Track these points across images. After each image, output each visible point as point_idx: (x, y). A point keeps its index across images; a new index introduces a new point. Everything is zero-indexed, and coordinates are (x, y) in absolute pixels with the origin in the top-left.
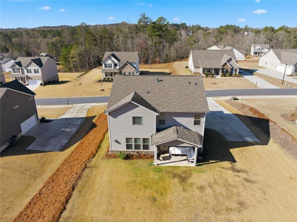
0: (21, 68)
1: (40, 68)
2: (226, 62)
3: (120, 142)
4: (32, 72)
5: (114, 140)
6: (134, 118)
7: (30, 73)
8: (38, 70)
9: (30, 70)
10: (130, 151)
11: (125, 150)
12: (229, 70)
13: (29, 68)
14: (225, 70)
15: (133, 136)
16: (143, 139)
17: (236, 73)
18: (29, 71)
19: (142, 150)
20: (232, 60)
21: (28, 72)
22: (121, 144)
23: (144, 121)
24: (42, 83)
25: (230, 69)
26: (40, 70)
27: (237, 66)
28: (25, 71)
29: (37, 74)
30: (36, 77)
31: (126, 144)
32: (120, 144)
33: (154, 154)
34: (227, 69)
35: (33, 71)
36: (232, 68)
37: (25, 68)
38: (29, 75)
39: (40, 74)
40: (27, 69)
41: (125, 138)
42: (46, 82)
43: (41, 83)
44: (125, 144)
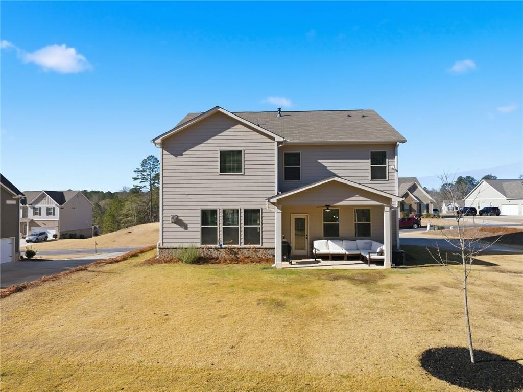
0: (24, 207)
1: (58, 207)
2: (407, 192)
3: (186, 222)
4: (42, 213)
5: (170, 219)
6: (224, 155)
7: (38, 216)
8: (54, 209)
9: (40, 209)
10: (209, 249)
11: (199, 245)
12: (415, 207)
13: (37, 206)
14: (406, 207)
15: (219, 205)
16: (246, 211)
17: (428, 211)
18: (37, 212)
19: (243, 246)
20: (417, 187)
21: (35, 214)
22: (189, 229)
23: (248, 161)
24: (58, 234)
25: (416, 205)
26: (57, 210)
27: (428, 198)
28: (30, 211)
29: (51, 218)
30: (47, 222)
31: (202, 228)
32: (185, 227)
33: (274, 256)
34: (411, 205)
35: (44, 212)
36: (418, 201)
37: (30, 206)
38: (36, 218)
39: (56, 218)
40: (34, 208)
41: (200, 211)
42: (64, 233)
43: (55, 234)
44: (199, 226)
